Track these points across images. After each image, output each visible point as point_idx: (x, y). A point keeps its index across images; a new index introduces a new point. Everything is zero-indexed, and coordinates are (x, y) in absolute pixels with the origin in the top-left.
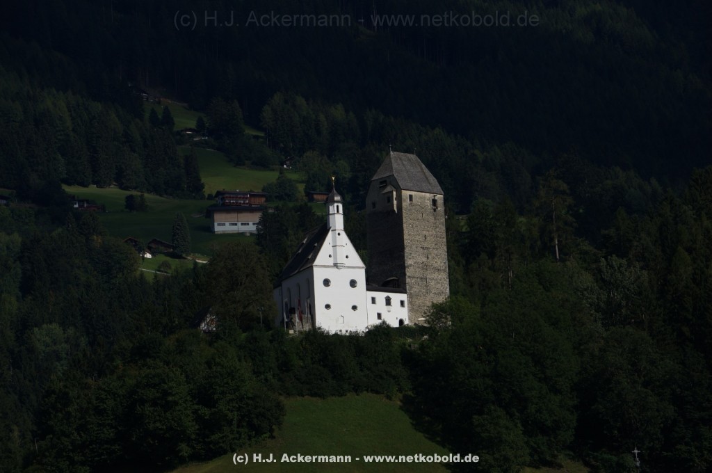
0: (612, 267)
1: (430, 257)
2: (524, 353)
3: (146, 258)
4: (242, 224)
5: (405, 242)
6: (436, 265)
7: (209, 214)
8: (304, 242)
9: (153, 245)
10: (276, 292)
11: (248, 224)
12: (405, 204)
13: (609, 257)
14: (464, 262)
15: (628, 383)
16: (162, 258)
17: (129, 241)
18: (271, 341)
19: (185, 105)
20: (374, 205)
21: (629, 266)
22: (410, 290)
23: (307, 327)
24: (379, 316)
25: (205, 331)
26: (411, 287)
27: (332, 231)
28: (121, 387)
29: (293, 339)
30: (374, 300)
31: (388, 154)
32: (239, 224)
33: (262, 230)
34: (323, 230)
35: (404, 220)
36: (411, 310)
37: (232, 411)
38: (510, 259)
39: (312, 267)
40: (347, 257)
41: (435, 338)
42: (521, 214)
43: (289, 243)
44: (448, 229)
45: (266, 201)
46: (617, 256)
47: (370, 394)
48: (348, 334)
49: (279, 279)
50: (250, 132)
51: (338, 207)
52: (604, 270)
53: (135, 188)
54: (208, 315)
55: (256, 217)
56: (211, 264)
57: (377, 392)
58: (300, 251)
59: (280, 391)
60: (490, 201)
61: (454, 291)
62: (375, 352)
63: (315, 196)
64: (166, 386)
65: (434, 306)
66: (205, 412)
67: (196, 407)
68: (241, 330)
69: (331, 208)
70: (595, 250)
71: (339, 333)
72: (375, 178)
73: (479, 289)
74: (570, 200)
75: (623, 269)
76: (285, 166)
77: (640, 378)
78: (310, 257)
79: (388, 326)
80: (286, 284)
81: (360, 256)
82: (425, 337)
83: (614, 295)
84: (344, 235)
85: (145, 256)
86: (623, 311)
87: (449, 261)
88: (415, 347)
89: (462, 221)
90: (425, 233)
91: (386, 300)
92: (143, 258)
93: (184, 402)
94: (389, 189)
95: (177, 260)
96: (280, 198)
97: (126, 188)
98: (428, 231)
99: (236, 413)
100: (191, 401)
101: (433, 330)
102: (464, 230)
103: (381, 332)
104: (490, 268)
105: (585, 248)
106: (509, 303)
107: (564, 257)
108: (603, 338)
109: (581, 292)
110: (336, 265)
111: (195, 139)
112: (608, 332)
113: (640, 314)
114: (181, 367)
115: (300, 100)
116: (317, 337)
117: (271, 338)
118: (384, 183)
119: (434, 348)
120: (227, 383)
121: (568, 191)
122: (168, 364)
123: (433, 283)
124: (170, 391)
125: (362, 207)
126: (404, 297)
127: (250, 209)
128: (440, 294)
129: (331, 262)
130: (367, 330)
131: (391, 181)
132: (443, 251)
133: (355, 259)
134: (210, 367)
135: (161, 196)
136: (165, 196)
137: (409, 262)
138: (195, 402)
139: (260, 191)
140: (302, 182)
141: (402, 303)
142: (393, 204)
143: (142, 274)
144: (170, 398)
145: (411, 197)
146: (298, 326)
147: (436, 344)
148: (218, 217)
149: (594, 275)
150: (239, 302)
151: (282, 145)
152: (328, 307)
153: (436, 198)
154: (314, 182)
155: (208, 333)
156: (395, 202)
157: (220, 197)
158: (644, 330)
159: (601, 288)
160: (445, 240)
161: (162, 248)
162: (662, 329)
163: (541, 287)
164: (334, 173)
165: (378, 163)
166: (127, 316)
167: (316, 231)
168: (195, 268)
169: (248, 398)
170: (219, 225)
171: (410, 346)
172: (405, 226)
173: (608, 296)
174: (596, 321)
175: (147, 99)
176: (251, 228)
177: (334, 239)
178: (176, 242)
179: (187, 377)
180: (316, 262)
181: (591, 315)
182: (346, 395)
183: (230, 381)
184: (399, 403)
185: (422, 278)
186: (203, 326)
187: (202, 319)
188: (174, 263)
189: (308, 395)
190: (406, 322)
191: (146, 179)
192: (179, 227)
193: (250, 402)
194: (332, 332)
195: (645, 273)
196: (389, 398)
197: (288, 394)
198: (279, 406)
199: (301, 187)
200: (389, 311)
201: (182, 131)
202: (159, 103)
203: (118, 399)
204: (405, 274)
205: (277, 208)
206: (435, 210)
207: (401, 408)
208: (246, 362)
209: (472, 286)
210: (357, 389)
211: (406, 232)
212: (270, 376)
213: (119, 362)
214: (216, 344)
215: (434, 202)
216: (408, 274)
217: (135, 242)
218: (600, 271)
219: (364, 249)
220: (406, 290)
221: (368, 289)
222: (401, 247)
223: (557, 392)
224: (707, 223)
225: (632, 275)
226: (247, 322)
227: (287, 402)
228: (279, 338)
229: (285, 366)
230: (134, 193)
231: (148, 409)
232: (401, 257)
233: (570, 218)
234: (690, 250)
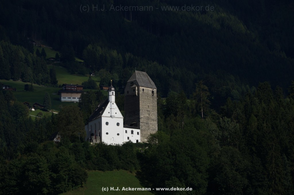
0: (224, 121)
1: (150, 115)
2: (187, 156)
3: (32, 111)
4: (73, 98)
5: (140, 108)
6: (153, 118)
7: (59, 93)
8: (99, 106)
9: (35, 105)
10: (86, 127)
11: (75, 98)
12: (141, 92)
13: (223, 117)
14: (164, 117)
15: (229, 169)
16: (39, 111)
17: (25, 104)
18: (83, 147)
19: (51, 48)
20: (128, 92)
21: (232, 121)
22: (142, 128)
23: (98, 142)
24: (128, 138)
25: (56, 142)
26: (142, 127)
27: (110, 102)
28: (20, 164)
29: (92, 146)
30: (126, 132)
31: (134, 71)
32: (72, 98)
33: (81, 101)
34: (106, 102)
35: (140, 99)
36: (142, 136)
37: (65, 175)
38: (183, 117)
39: (101, 117)
40: (116, 113)
41: (151, 148)
42: (188, 98)
43: (92, 107)
44: (158, 104)
45: (83, 89)
46: (227, 117)
47: (123, 170)
48: (115, 145)
49: (87, 121)
50: (78, 60)
51: (113, 92)
52: (222, 123)
53: (29, 82)
54: (57, 135)
55: (79, 95)
56: (59, 114)
57: (126, 170)
58: (96, 110)
59: (86, 168)
60: (176, 92)
61: (159, 129)
62: (126, 153)
63: (104, 88)
64: (38, 164)
65: (151, 135)
66: (54, 175)
67: (51, 173)
68: (71, 142)
69: (110, 93)
70: (218, 114)
71: (111, 145)
72: (129, 81)
73: (170, 128)
74: (208, 94)
75: (229, 123)
76: (92, 75)
77: (234, 168)
78: (100, 113)
79: (132, 143)
80: (90, 124)
81: (121, 113)
82: (147, 147)
83: (225, 133)
84: (115, 104)
85: (32, 110)
86: (229, 140)
87: (158, 116)
88: (143, 151)
89: (164, 101)
90: (148, 104)
91: (131, 132)
92: (31, 111)
93: (46, 171)
94: (134, 86)
95: (45, 112)
96: (89, 88)
97: (25, 82)
98: (150, 104)
99: (67, 176)
100: (48, 171)
101: (150, 145)
102: (164, 104)
103: (129, 145)
104: (174, 120)
105: (214, 113)
106: (182, 135)
107: (205, 117)
108: (220, 151)
109: (212, 131)
110: (111, 116)
111: (55, 62)
112: (222, 148)
113: (235, 141)
114: (45, 156)
115: (99, 48)
116: (102, 146)
117: (83, 146)
118: (132, 83)
119: (151, 152)
120: (64, 164)
121: (208, 90)
122: (39, 155)
123: (151, 125)
124: (40, 166)
125: (123, 93)
126: (139, 131)
127: (77, 92)
128: (153, 130)
129: (109, 115)
130: (123, 144)
131: (135, 83)
132: (156, 112)
133: (119, 114)
134: (57, 157)
135: (39, 85)
136: (41, 85)
137: (141, 116)
138: (50, 171)
139: (81, 85)
140: (98, 82)
141: (138, 133)
142: (136, 92)
143: (30, 117)
144: (40, 169)
145: (143, 89)
146: (94, 141)
147: (151, 150)
148: (63, 95)
149: (217, 125)
150: (70, 130)
151: (91, 66)
152: (107, 133)
153: (153, 90)
154: (103, 82)
155: (57, 142)
156: (137, 91)
157: (64, 86)
158: (237, 148)
159: (220, 130)
160: (156, 108)
161: (39, 107)
162: (244, 148)
163: (195, 129)
164: (112, 79)
165: (130, 75)
166: (23, 134)
167: (104, 102)
168: (52, 116)
169: (72, 170)
170: (63, 98)
171: (140, 151)
172: (140, 101)
173: (223, 133)
174: (217, 143)
175: (35, 45)
176: (77, 100)
177: (111, 106)
178: (45, 104)
179: (47, 160)
180: (103, 115)
181: (215, 141)
182: (113, 170)
183: (65, 163)
184: (135, 174)
185: (146, 123)
186: (55, 140)
187: (55, 137)
188: (44, 113)
189: (97, 170)
190: (139, 141)
191: (33, 78)
192: (46, 98)
193: (73, 172)
194: (109, 144)
195: (238, 124)
196: (131, 172)
197: (89, 169)
198: (86, 174)
199: (98, 84)
200: (132, 136)
201: (49, 59)
202: (40, 47)
203: (18, 169)
204: (140, 121)
205: (87, 92)
206: (153, 95)
207: (136, 176)
208: (72, 155)
209: (167, 127)
210: (118, 168)
211: (141, 104)
212: (82, 161)
213: (19, 153)
214: (60, 147)
215: (153, 92)
216: (141, 121)
217: (28, 104)
218: (220, 123)
219: (123, 110)
220: (140, 128)
221: (124, 127)
222: (138, 110)
223: (200, 172)
224: (264, 105)
225: (232, 125)
226: (74, 139)
227: (89, 172)
228: (86, 146)
229: (88, 158)
230: (28, 83)
231: (31, 173)
232: (138, 114)
233: (208, 101)
234: (256, 116)
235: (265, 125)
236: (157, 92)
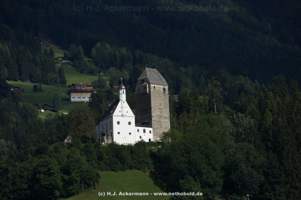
0: (239, 117)
1: (162, 112)
2: (201, 153)
3: (42, 112)
4: (83, 98)
5: (152, 106)
6: (165, 116)
7: (69, 93)
8: (109, 106)
9: (45, 106)
10: (97, 126)
11: (85, 98)
12: (152, 90)
13: (237, 113)
14: (177, 115)
15: (245, 166)
16: (48, 112)
17: (34, 105)
18: (95, 148)
19: (59, 47)
20: (139, 90)
21: (246, 117)
22: (154, 126)
23: (110, 142)
24: (140, 137)
25: (66, 143)
26: (154, 125)
27: (121, 101)
28: (30, 166)
29: (104, 147)
30: (138, 130)
31: (145, 69)
32: (82, 98)
33: (91, 100)
34: (117, 101)
35: (151, 97)
36: (154, 135)
37: (77, 177)
38: (196, 114)
39: (112, 116)
40: (127, 112)
41: (164, 147)
42: (201, 95)
43: (102, 106)
44: (170, 101)
45: (93, 88)
46: (241, 113)
47: (136, 170)
48: (127, 145)
49: (98, 121)
50: (86, 59)
51: (123, 91)
52: (235, 118)
53: (37, 82)
54: (68, 136)
55: (89, 95)
56: (69, 114)
57: (139, 169)
58: (107, 110)
59: (98, 169)
60: (188, 89)
61: (172, 127)
62: (139, 152)
63: (114, 86)
64: (49, 166)
65: (164, 133)
66: (66, 177)
67: (62, 175)
68: (82, 143)
69: (120, 91)
70: (232, 110)
71: (123, 144)
72: (139, 79)
73: (183, 126)
74: (221, 89)
75: (243, 118)
76: (101, 73)
77: (250, 164)
78: (111, 112)
79: (144, 142)
80: (101, 123)
81: (133, 112)
82: (160, 146)
83: (239, 129)
84: (126, 103)
85: (41, 111)
86: (243, 136)
87: (170, 114)
88: (155, 150)
89: (176, 98)
90: (160, 102)
91: (144, 130)
92: (41, 112)
93: (57, 173)
94: (145, 84)
95: (55, 113)
96: (99, 87)
97: (33, 82)
98: (162, 101)
99: (79, 178)
100: (60, 173)
101: (163, 144)
102: (177, 101)
103: (141, 144)
104: (187, 117)
105: (227, 109)
106: (195, 132)
107: (218, 113)
108: (235, 147)
109: (225, 128)
110: (122, 116)
111: (63, 62)
112: (237, 145)
113: (250, 137)
114: (56, 158)
115: (108, 46)
116: (114, 146)
117: (94, 146)
118: (143, 81)
119: (164, 151)
120: (76, 165)
121: (220, 85)
122: (50, 157)
123: (163, 123)
124: (51, 168)
125: (134, 91)
126: (151, 129)
127: (86, 92)
128: (166, 128)
129: (120, 114)
130: (135, 143)
131: (146, 80)
132: (168, 110)
133: (131, 113)
134: (68, 158)
135: (48, 85)
136: (50, 85)
137: (153, 114)
138: (62, 173)
139: (91, 84)
140: (108, 80)
141: (150, 132)
142: (147, 90)
143: (40, 119)
144: (51, 171)
145: (154, 87)
146: (106, 141)
147: (164, 149)
148: (73, 95)
149: (231, 121)
150: (81, 130)
151: (100, 65)
152: (119, 133)
153: (165, 88)
154: (113, 80)
155: (68, 144)
156: (148, 89)
157: (74, 86)
158: (252, 144)
159: (234, 126)
160: (168, 105)
161: (48, 108)
162: (260, 144)
163: (209, 125)
164: (122, 77)
165: (141, 73)
166: (33, 136)
167: (114, 101)
168: (62, 116)
169: (84, 171)
170: (73, 98)
171: (153, 150)
172: (152, 99)
173: (237, 130)
174: (232, 140)
175: (43, 44)
176: (87, 99)
177: (122, 105)
178: (54, 105)
179: (59, 162)
180: (114, 115)
181: (230, 138)
182: (126, 171)
183: (77, 164)
184: (148, 174)
185: (159, 121)
186: (66, 141)
187: (65, 138)
188: (54, 114)
189: (110, 170)
190: (152, 140)
191: (42, 78)
192: (56, 99)
193: (85, 173)
194: (120, 144)
195: (252, 120)
196: (144, 172)
197: (102, 170)
198: (98, 175)
199: (108, 83)
200: (145, 135)
201: (58, 58)
202: (48, 46)
203: (29, 172)
204: (152, 120)
205: (97, 91)
206: (164, 93)
207: (149, 176)
208: (84, 156)
209: (180, 125)
210: (131, 168)
211: (152, 102)
212: (94, 162)
213: (30, 156)
214: (71, 148)
215: (164, 89)
216: (153, 119)
217: (37, 105)
218: (233, 119)
219: (135, 109)
220: (152, 126)
221: (136, 126)
222: (150, 108)
223: (215, 170)
224: (278, 99)
225: (247, 121)
226: (84, 139)
227: (101, 173)
228: (98, 146)
229: (100, 158)
230: (37, 84)
231: (42, 176)
232: (150, 112)
233: (221, 97)
234: (271, 111)
235: (280, 120)
236: (169, 89)
